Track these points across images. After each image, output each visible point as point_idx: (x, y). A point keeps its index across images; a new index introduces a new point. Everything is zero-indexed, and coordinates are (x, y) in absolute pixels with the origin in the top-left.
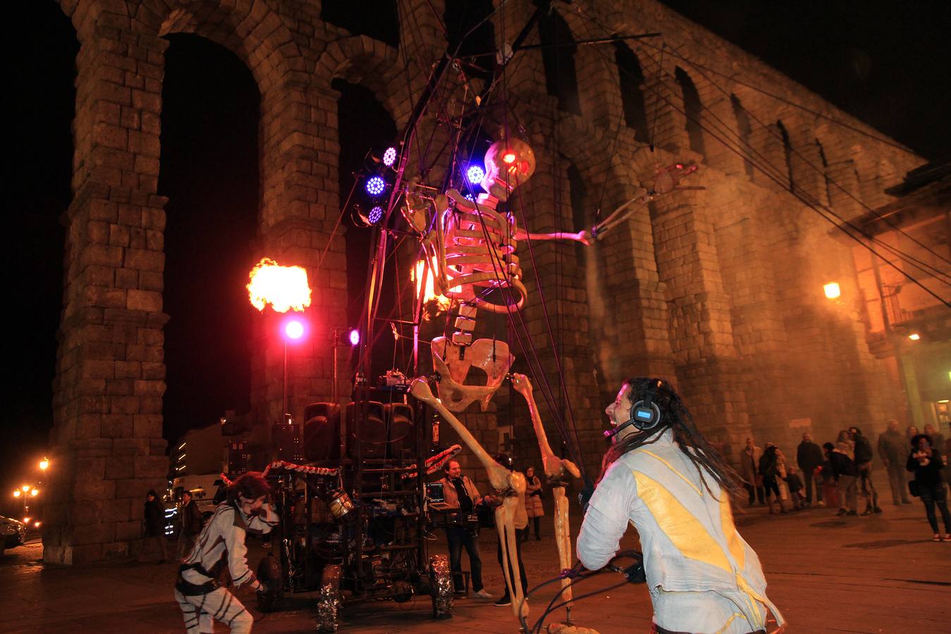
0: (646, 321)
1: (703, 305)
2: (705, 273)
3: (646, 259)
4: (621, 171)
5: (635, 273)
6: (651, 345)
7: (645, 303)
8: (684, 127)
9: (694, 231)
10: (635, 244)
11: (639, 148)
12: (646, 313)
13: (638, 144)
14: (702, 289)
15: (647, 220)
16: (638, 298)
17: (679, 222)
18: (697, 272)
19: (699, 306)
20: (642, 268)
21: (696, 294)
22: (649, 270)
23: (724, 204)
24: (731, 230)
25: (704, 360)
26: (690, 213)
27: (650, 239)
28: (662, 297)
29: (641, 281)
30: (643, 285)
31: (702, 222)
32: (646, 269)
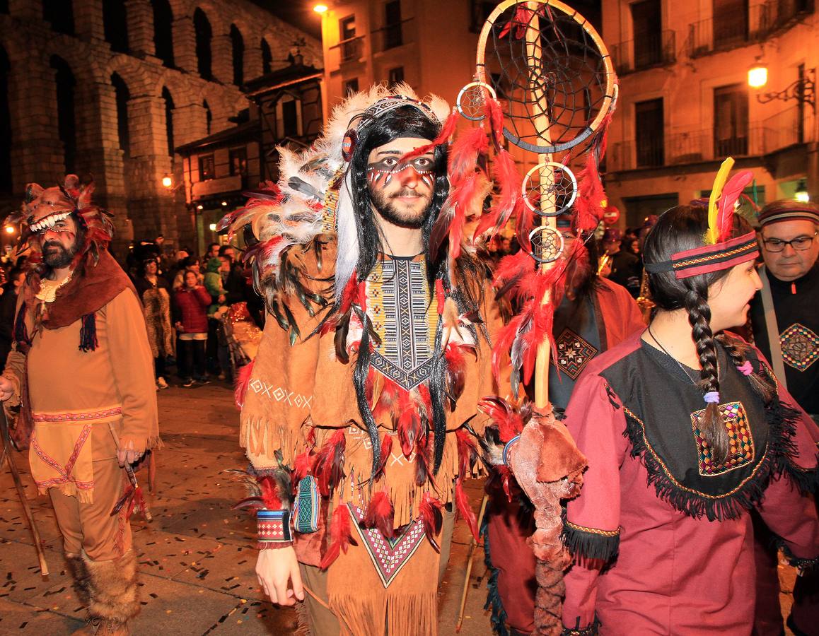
0: (108, 175)
1: (153, 163)
2: (155, 142)
3: (111, 134)
4: (98, 73)
5: (102, 143)
6: (110, 190)
7: (107, 163)
8: (152, 39)
9: (151, 114)
10: (104, 124)
11: (113, 56)
12: (107, 169)
13: (113, 54)
14: (153, 152)
15: (114, 107)
16: (103, 160)
17: (142, 106)
18: (151, 140)
19: (151, 163)
20: (108, 140)
21: (149, 156)
22: (113, 141)
23: (180, 92)
24: (184, 110)
25: (151, 198)
26: (149, 101)
27: (115, 120)
28: (121, 159)
29: (105, 149)
30: (107, 151)
31: (157, 107)
32: (111, 139)
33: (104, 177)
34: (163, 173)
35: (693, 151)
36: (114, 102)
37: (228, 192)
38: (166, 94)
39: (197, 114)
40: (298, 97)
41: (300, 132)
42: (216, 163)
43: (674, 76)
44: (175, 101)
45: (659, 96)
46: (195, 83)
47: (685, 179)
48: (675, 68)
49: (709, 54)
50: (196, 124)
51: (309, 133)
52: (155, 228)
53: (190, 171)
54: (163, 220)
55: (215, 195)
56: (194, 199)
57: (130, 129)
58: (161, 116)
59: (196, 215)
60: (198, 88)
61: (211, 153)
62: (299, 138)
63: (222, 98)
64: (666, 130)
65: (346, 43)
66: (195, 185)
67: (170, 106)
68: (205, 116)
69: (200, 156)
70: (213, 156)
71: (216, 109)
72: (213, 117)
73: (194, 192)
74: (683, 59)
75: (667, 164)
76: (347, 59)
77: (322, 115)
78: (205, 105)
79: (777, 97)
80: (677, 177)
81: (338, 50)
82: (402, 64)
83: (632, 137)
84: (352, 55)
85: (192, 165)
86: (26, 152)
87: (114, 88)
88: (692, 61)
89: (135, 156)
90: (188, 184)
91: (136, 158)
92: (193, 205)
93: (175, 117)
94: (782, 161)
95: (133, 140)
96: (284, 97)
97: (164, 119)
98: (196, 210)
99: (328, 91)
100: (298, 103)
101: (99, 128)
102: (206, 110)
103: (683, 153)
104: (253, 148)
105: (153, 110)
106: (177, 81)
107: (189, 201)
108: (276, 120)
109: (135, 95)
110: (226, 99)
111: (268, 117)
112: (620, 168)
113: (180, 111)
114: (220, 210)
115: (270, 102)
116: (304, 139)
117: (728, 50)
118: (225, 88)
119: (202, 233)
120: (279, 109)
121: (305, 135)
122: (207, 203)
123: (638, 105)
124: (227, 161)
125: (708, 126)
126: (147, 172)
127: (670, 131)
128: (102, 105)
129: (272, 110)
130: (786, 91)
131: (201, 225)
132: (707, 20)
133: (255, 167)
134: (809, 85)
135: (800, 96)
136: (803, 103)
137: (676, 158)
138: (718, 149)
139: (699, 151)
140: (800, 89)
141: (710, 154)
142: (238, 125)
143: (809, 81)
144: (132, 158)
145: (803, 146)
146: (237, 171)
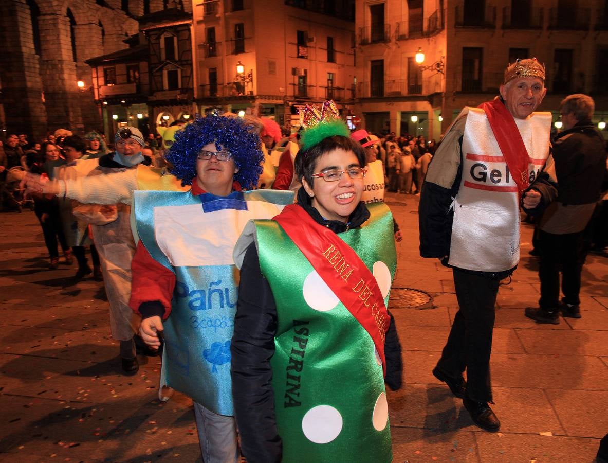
1: (61, 66)
2: (63, 50)
3: (28, 42)
5: (21, 49)
6: (29, 85)
7: (26, 64)
9: (58, 29)
10: (21, 34)
12: (26, 69)
14: (61, 57)
15: (30, 21)
16: (23, 62)
17: (51, 22)
18: (59, 49)
19: (59, 66)
20: (26, 46)
21: (59, 60)
22: (30, 48)
23: (81, 13)
24: (84, 27)
25: (61, 92)
26: (58, 19)
27: (31, 32)
28: (37, 62)
29: (24, 54)
30: (25, 55)
31: (63, 24)
32: (28, 47)
33: (24, 74)
34: (70, 74)
35: (397, 90)
36: (29, 17)
37: (126, 94)
38: (70, 14)
39: (94, 30)
40: (175, 35)
41: (177, 58)
42: (117, 74)
43: (389, 48)
44: (76, 19)
45: (382, 58)
46: (92, 7)
47: (393, 104)
48: (390, 44)
49: (407, 39)
50: (94, 39)
51: (183, 59)
52: (64, 114)
53: (97, 77)
54: (71, 109)
55: (117, 95)
56: (101, 97)
57: (42, 39)
58: (67, 31)
59: (102, 108)
60: (95, 12)
61: (113, 66)
62: (175, 62)
63: (113, 19)
64: (385, 77)
65: (207, 3)
66: (102, 87)
67: (73, 23)
68: (100, 32)
69: (105, 67)
70: (114, 68)
71: (108, 28)
72: (106, 33)
73: (101, 93)
74: (394, 40)
75: (385, 96)
76: (207, 14)
77: (191, 49)
78: (100, 25)
79: (428, 68)
80: (389, 103)
81: (202, 7)
82: (243, 22)
83: (369, 79)
84: (212, 12)
85: (99, 73)
87: (28, 7)
88: (397, 42)
89: (46, 59)
90: (96, 86)
91: (47, 61)
92: (100, 101)
93: (76, 31)
94: (435, 99)
95: (44, 47)
96: (165, 33)
97: (69, 34)
98: (102, 104)
99: (196, 33)
100: (175, 39)
101: (18, 37)
102: (101, 28)
103: (392, 91)
104: (144, 65)
105: (61, 26)
106: (78, 4)
107: (97, 98)
108: (160, 49)
109: (44, 13)
110: (116, 21)
111: (154, 45)
112: (362, 96)
113: (80, 27)
114: (120, 105)
115: (156, 36)
116: (179, 63)
117: (414, 39)
118: (115, 13)
119: (106, 121)
120: (162, 41)
121: (180, 60)
122: (110, 101)
123: (373, 62)
124: (125, 72)
125: (404, 77)
126: (56, 73)
127: (387, 78)
128: (19, 19)
129: (157, 42)
130: (432, 66)
131: (106, 115)
132: (405, 22)
133: (145, 79)
134: (442, 64)
135: (438, 69)
136: (440, 73)
137: (389, 93)
138: (408, 90)
139: (400, 90)
140: (438, 65)
141: (405, 92)
142: (130, 46)
143: (442, 62)
144: (44, 61)
145: (440, 94)
146: (132, 79)
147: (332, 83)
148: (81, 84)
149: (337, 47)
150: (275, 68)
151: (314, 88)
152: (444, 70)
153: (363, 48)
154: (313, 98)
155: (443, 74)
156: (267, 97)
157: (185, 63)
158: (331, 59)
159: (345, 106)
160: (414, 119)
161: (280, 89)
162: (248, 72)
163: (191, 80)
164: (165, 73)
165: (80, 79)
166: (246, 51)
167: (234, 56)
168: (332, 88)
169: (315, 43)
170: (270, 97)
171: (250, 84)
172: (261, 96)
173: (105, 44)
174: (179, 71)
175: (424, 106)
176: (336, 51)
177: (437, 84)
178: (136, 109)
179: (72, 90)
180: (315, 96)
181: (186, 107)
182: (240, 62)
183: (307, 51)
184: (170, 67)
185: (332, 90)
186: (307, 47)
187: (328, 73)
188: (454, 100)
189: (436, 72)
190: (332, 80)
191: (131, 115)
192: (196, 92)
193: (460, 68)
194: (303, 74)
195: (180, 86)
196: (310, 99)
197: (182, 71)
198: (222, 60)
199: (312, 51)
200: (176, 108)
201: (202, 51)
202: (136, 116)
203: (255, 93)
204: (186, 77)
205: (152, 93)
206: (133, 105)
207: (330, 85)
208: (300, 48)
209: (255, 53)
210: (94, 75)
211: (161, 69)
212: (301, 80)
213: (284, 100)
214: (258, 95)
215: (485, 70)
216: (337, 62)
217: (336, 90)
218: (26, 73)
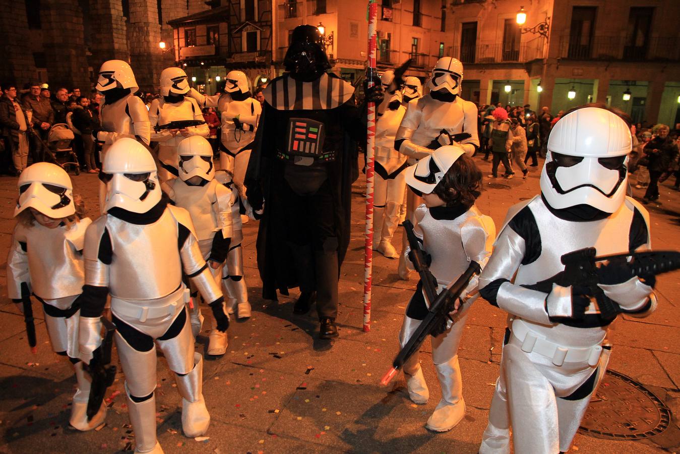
1: (147, 29)
2: (149, 13)
3: (117, 4)
5: (110, 11)
6: (116, 46)
7: (114, 26)
12: (114, 31)
14: (148, 21)
16: (112, 24)
18: (146, 11)
19: (146, 28)
20: (114, 8)
21: (144, 23)
22: (118, 10)
25: (146, 54)
28: (124, 24)
29: (113, 16)
30: (114, 17)
32: (117, 8)
33: (112, 36)
34: (154, 36)
35: (491, 56)
37: (205, 56)
41: (256, 19)
42: (197, 35)
43: (485, 9)
45: (475, 20)
47: (485, 72)
48: (486, 4)
51: (262, 20)
53: (178, 39)
54: (154, 71)
55: (196, 57)
56: (181, 58)
57: (130, 1)
61: (194, 27)
62: (255, 23)
64: (477, 42)
66: (182, 49)
69: (186, 28)
70: (195, 29)
73: (181, 54)
75: (476, 62)
77: (272, 9)
79: (530, 31)
80: (480, 70)
83: (459, 44)
85: (180, 34)
86: (52, 12)
88: (494, 2)
89: (133, 22)
90: (177, 48)
91: (134, 23)
94: (534, 67)
95: (132, 9)
103: (484, 57)
104: (223, 26)
108: (240, 9)
111: (234, 6)
114: (199, 67)
116: (259, 24)
120: (243, 1)
121: (260, 21)
122: (190, 62)
123: (464, 24)
124: (205, 34)
125: (500, 41)
126: (143, 35)
127: (479, 43)
129: (238, 2)
130: (535, 28)
133: (225, 40)
134: (547, 26)
135: (542, 32)
136: (542, 36)
137: (481, 59)
138: (503, 56)
139: (493, 56)
140: (542, 27)
141: (499, 58)
142: (212, 8)
143: (546, 24)
144: (132, 23)
145: (542, 60)
146: (212, 41)
147: (416, 49)
148: (162, 45)
149: (424, 10)
150: (357, 31)
151: (398, 53)
152: (549, 33)
153: (454, 8)
154: (396, 64)
155: (547, 38)
156: (348, 62)
157: (265, 24)
158: (417, 23)
159: (428, 74)
160: (508, 89)
161: (362, 53)
162: (328, 34)
163: (270, 42)
164: (245, 34)
165: (162, 40)
166: (327, 12)
167: (315, 17)
168: (416, 55)
169: (401, 5)
170: (350, 61)
171: (330, 47)
172: (341, 61)
173: (189, 8)
174: (258, 32)
175: (519, 74)
176: (423, 15)
177: (539, 49)
178: (215, 72)
179: (157, 52)
180: (397, 62)
181: (264, 70)
182: (320, 23)
183: (392, 14)
184: (250, 29)
185: (416, 56)
186: (391, 8)
187: (413, 38)
188: (557, 68)
189: (538, 35)
190: (416, 46)
191: (210, 77)
192: (274, 55)
193: (568, 31)
194: (386, 38)
195: (258, 49)
196: (393, 65)
197: (261, 32)
198: (302, 20)
199: (396, 13)
200: (253, 71)
201: (283, 12)
202: (214, 79)
203: (335, 57)
204: (266, 38)
205: (230, 55)
206: (212, 67)
207: (414, 51)
208: (385, 10)
209: (337, 14)
210: (176, 36)
211: (241, 30)
212: (384, 45)
213: (365, 65)
214: (338, 59)
215: (598, 33)
216: (423, 27)
217: (420, 56)
218: (114, 34)
